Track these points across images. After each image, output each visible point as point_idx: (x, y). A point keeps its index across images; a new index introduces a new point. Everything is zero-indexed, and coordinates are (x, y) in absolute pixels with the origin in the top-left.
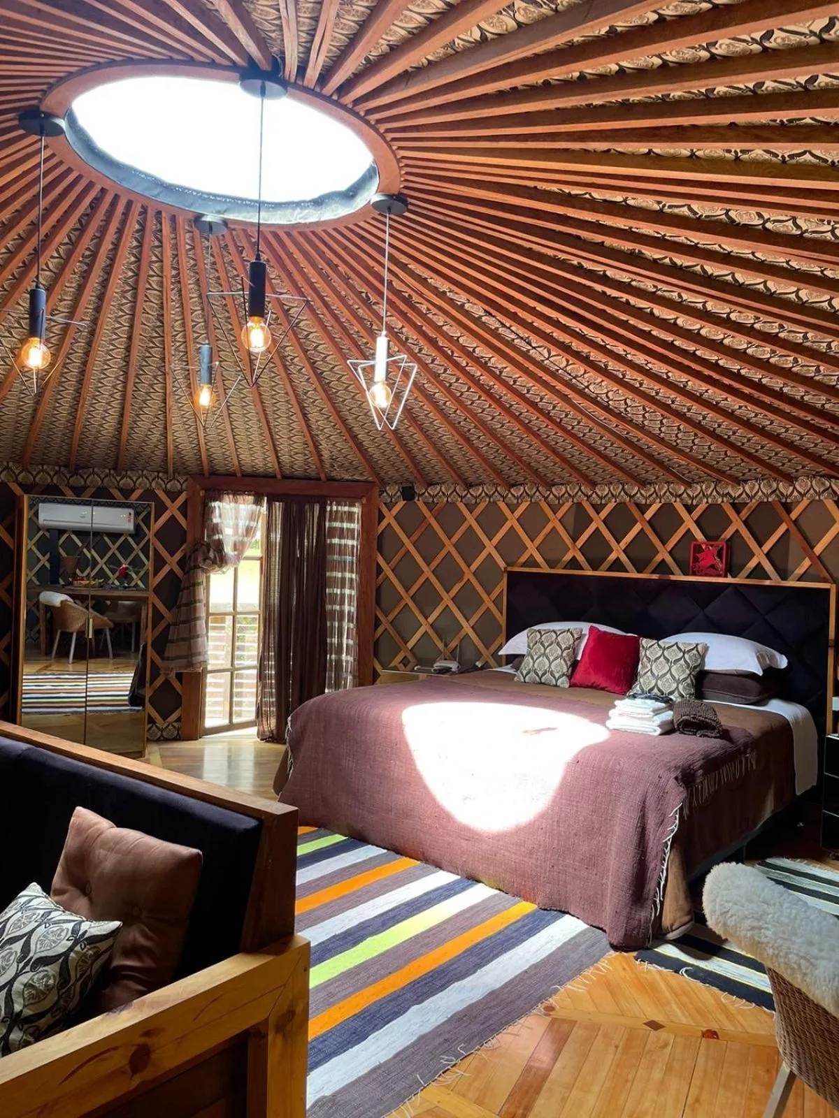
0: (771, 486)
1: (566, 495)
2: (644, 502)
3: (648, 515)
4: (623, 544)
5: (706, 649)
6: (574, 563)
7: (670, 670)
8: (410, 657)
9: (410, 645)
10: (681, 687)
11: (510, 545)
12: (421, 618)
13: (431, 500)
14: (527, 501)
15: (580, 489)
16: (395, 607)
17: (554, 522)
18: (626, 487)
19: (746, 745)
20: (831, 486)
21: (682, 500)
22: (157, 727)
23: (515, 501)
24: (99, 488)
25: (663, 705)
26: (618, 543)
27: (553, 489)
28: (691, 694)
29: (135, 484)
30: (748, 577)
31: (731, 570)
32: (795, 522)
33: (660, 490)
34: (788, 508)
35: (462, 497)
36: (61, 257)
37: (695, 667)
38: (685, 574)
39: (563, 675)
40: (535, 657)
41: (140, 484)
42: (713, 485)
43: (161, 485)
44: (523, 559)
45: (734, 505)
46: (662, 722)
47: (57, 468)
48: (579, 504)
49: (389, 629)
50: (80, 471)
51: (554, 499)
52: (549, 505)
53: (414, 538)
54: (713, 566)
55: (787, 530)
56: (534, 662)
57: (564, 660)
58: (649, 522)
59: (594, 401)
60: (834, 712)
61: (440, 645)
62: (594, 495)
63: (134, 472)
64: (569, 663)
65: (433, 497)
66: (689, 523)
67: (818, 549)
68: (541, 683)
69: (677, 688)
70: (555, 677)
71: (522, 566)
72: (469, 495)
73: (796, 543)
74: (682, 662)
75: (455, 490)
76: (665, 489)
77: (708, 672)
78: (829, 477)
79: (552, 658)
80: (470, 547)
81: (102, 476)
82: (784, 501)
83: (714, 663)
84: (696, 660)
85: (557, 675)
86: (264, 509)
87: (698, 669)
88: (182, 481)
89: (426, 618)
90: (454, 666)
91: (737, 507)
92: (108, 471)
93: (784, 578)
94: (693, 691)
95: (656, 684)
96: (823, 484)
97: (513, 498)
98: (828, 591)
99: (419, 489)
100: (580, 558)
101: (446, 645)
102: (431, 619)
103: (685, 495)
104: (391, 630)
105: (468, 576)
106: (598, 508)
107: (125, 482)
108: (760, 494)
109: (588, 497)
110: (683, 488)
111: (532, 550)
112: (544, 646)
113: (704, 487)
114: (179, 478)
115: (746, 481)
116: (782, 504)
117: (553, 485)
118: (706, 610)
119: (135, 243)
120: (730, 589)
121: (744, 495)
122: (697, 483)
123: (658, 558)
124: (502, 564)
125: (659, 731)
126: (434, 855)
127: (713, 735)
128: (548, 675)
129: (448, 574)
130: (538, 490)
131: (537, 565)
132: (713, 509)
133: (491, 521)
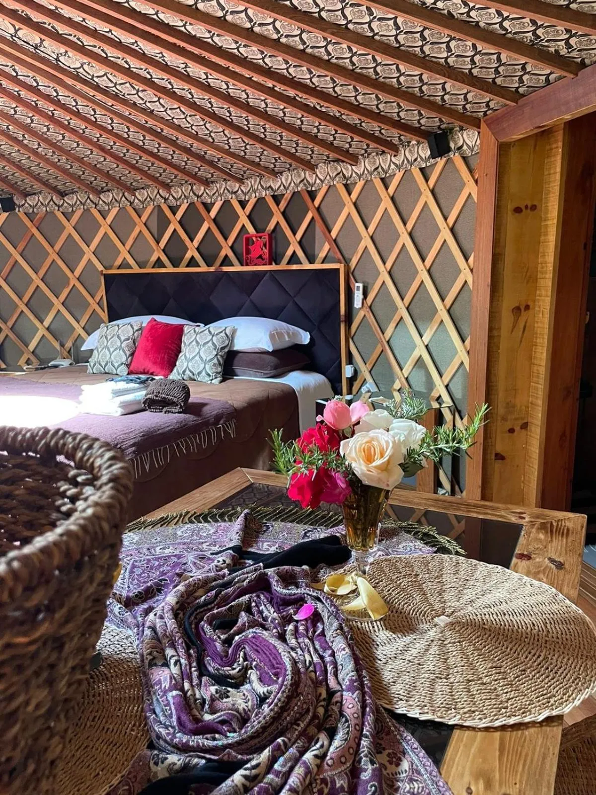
0: (299, 176)
1: (148, 199)
2: (209, 201)
3: (213, 213)
4: (196, 243)
5: (234, 332)
6: (159, 263)
7: (199, 353)
8: (33, 358)
9: (32, 347)
10: (207, 367)
11: (105, 251)
12: (37, 323)
13: (31, 210)
14: (115, 207)
15: (158, 192)
16: (12, 315)
17: (139, 227)
18: (194, 187)
20: (342, 170)
21: (237, 197)
23: (107, 208)
26: (192, 241)
27: (137, 194)
28: (217, 373)
30: (288, 263)
31: (275, 258)
32: (318, 209)
33: (220, 188)
34: (312, 195)
35: (59, 206)
37: (223, 348)
38: (242, 265)
39: (122, 364)
40: (112, 350)
42: (258, 179)
44: (118, 262)
45: (274, 197)
46: (121, 403)
48: (159, 206)
49: (9, 334)
51: (139, 203)
52: (134, 209)
53: (21, 247)
54: (260, 257)
55: (313, 218)
56: (111, 355)
57: (124, 351)
58: (214, 220)
60: (347, 378)
61: (57, 345)
62: (171, 198)
64: (128, 353)
65: (33, 207)
66: (243, 220)
67: (334, 234)
68: (106, 373)
69: (204, 368)
70: (114, 367)
71: (118, 268)
72: (65, 204)
73: (319, 227)
74: (210, 344)
75: (52, 199)
76: (224, 187)
77: (237, 352)
78: (337, 161)
80: (70, 255)
82: (309, 189)
83: (241, 344)
84: (223, 342)
85: (116, 365)
87: (226, 350)
89: (42, 322)
90: (65, 363)
91: (277, 199)
93: (311, 261)
94: (219, 369)
95: (187, 366)
96: (336, 169)
97: (104, 205)
98: (338, 270)
99: (18, 200)
100: (164, 259)
101: (62, 345)
102: (47, 323)
103: (240, 192)
104: (11, 335)
105: (73, 281)
106: (174, 210)
108: (292, 184)
109: (166, 200)
110: (237, 185)
111: (124, 254)
112: (107, 340)
113: (253, 183)
115: (281, 173)
116: (308, 192)
117: (135, 190)
118: (251, 297)
120: (268, 275)
121: (282, 187)
122: (247, 179)
123: (223, 254)
124: (100, 268)
125: (120, 411)
128: (109, 364)
129: (55, 281)
130: (123, 195)
131: (129, 267)
132: (261, 201)
133: (87, 228)
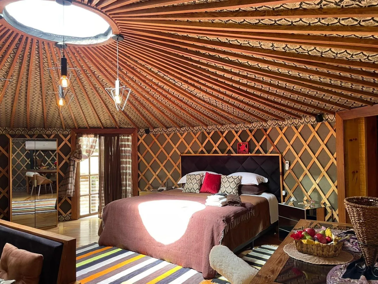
0: (260, 124)
1: (199, 129)
2: (223, 131)
3: (224, 135)
4: (217, 145)
5: (241, 177)
6: (202, 152)
7: (230, 185)
8: (150, 186)
9: (150, 182)
10: (233, 190)
11: (182, 147)
12: (153, 173)
13: (155, 133)
14: (186, 132)
15: (203, 127)
16: (144, 170)
17: (195, 139)
18: (217, 126)
19: (250, 208)
20: (278, 123)
21: (234, 129)
22: (63, 216)
23: (183, 132)
24: (39, 135)
25: (223, 197)
26: (216, 144)
27: (195, 128)
28: (237, 193)
29: (52, 132)
30: (255, 153)
31: (250, 151)
32: (268, 135)
33: (227, 126)
34: (266, 130)
35: (165, 132)
36: (12, 58)
37: (238, 184)
38: (236, 153)
39: (197, 189)
40: (188, 184)
41: (54, 132)
42: (243, 124)
43: (61, 133)
44: (186, 151)
45: (249, 130)
46: (222, 202)
47: (23, 129)
48: (203, 132)
49: (143, 177)
50: (32, 129)
51: (195, 131)
52: (193, 133)
53: (150, 146)
54: (244, 150)
55: (266, 138)
56: (188, 185)
57: (198, 184)
58: (225, 137)
59: (199, 99)
60: (283, 196)
61: (160, 182)
62: (207, 129)
63: (51, 129)
64: (199, 185)
65: (156, 132)
66: (237, 137)
67: (275, 143)
68: (190, 192)
69: (232, 191)
70: (195, 190)
71: (186, 154)
72: (167, 131)
73: (269, 142)
74: (234, 182)
75: (163, 129)
76: (229, 126)
77: (242, 185)
78: (277, 120)
79: (193, 184)
80: (168, 148)
81: (40, 131)
82: (264, 128)
83: (244, 182)
84: (238, 181)
85: (195, 189)
86: (98, 139)
87: (239, 184)
88: (69, 131)
89: (155, 173)
90: (165, 188)
91: (251, 131)
92: (42, 129)
93: (266, 153)
94: (237, 191)
95: (226, 190)
96: (276, 122)
97: (182, 131)
98: (278, 156)
99: (151, 130)
100: (204, 150)
101: (162, 182)
102: (157, 173)
103: (235, 128)
104: (143, 178)
105: (169, 158)
106: (209, 133)
107: (48, 132)
108: (257, 126)
109: (206, 130)
110: (234, 126)
111: (189, 148)
112: (191, 180)
113: (241, 125)
114: (68, 130)
115: (253, 122)
116: (264, 129)
117: (194, 127)
118: (243, 165)
119: (37, 52)
120: (250, 157)
121: (253, 127)
122: (238, 124)
123: (228, 149)
124: (179, 153)
125: (221, 205)
126: (150, 253)
127: (239, 205)
128: (193, 189)
129: (162, 158)
130: (189, 128)
131: (191, 153)
132: (244, 131)
133: (175, 139)
